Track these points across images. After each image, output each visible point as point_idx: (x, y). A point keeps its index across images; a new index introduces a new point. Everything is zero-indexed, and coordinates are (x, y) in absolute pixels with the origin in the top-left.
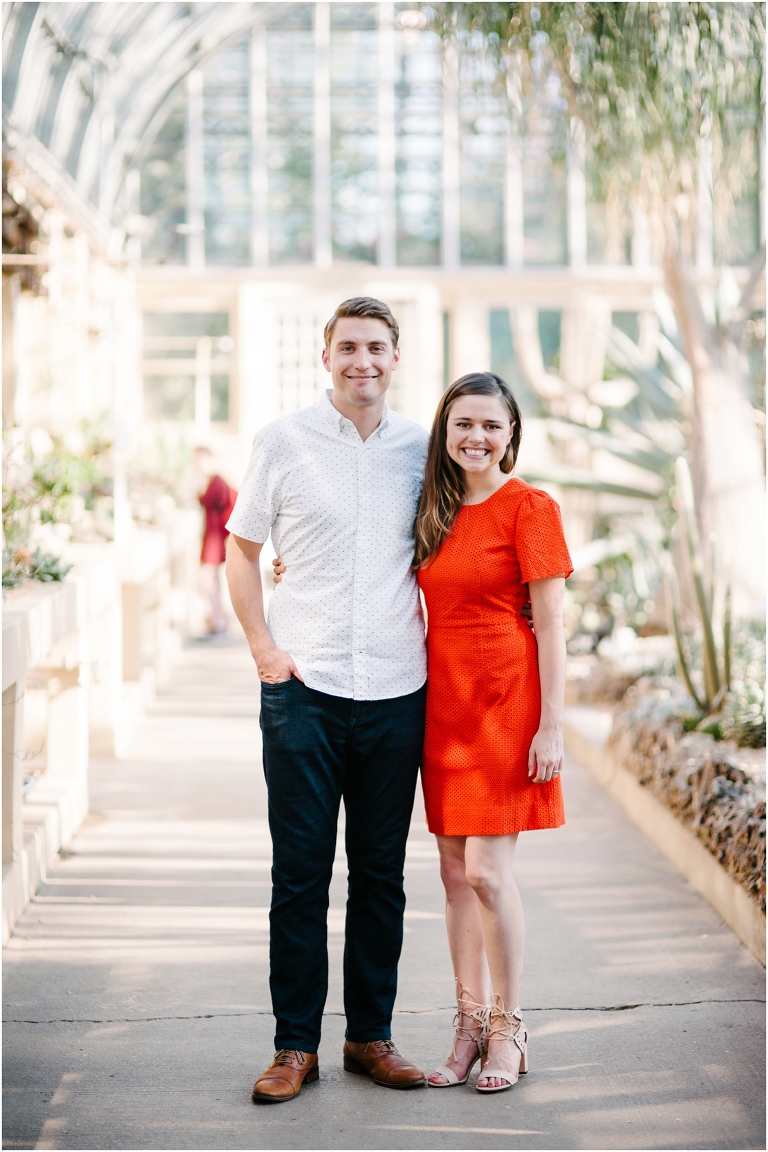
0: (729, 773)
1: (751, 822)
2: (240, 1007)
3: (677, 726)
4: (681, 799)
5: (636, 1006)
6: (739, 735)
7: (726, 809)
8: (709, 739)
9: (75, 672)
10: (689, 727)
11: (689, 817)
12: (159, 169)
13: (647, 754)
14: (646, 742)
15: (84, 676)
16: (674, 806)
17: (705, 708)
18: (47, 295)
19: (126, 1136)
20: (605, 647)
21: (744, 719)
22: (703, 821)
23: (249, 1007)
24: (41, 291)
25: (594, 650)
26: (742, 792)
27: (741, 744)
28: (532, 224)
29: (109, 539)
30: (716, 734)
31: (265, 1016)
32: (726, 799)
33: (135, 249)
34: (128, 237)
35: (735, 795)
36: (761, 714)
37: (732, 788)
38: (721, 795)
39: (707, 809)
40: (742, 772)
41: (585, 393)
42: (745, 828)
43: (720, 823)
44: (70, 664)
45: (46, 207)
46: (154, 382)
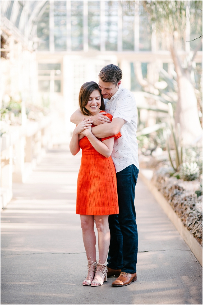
0: (179, 188)
1: (182, 202)
2: (42, 251)
3: (168, 175)
4: (167, 195)
5: (148, 251)
6: (184, 178)
7: (177, 198)
8: (176, 179)
9: (8, 160)
10: (171, 175)
11: (168, 200)
12: (43, 25)
13: (160, 183)
14: (159, 179)
15: (11, 162)
16: (165, 197)
17: (176, 170)
18: (9, 59)
19: (5, 287)
20: (154, 153)
21: (185, 173)
22: (171, 201)
23: (45, 251)
24: (7, 58)
25: (151, 154)
26: (182, 193)
27: (185, 180)
28: (141, 39)
29: (20, 125)
30: (178, 178)
31: (49, 254)
32: (177, 195)
33: (36, 46)
34: (34, 43)
35: (180, 194)
36: (190, 172)
37: (179, 192)
38: (176, 194)
39: (173, 198)
40: (182, 188)
41: (154, 85)
42: (181, 203)
43: (175, 201)
44: (7, 159)
45: (8, 36)
46: (41, 82)
